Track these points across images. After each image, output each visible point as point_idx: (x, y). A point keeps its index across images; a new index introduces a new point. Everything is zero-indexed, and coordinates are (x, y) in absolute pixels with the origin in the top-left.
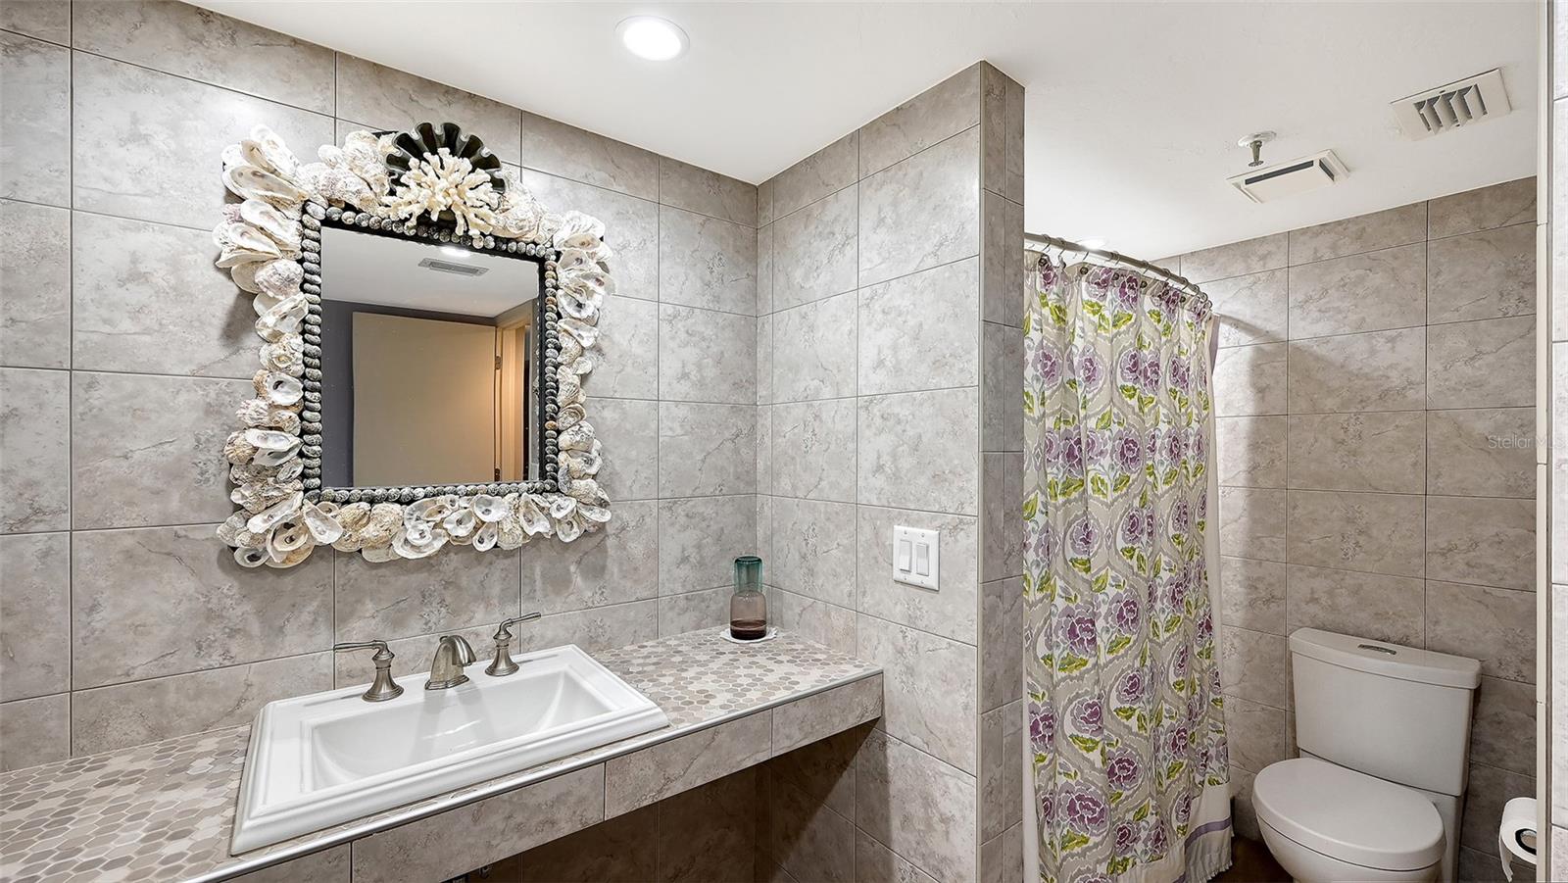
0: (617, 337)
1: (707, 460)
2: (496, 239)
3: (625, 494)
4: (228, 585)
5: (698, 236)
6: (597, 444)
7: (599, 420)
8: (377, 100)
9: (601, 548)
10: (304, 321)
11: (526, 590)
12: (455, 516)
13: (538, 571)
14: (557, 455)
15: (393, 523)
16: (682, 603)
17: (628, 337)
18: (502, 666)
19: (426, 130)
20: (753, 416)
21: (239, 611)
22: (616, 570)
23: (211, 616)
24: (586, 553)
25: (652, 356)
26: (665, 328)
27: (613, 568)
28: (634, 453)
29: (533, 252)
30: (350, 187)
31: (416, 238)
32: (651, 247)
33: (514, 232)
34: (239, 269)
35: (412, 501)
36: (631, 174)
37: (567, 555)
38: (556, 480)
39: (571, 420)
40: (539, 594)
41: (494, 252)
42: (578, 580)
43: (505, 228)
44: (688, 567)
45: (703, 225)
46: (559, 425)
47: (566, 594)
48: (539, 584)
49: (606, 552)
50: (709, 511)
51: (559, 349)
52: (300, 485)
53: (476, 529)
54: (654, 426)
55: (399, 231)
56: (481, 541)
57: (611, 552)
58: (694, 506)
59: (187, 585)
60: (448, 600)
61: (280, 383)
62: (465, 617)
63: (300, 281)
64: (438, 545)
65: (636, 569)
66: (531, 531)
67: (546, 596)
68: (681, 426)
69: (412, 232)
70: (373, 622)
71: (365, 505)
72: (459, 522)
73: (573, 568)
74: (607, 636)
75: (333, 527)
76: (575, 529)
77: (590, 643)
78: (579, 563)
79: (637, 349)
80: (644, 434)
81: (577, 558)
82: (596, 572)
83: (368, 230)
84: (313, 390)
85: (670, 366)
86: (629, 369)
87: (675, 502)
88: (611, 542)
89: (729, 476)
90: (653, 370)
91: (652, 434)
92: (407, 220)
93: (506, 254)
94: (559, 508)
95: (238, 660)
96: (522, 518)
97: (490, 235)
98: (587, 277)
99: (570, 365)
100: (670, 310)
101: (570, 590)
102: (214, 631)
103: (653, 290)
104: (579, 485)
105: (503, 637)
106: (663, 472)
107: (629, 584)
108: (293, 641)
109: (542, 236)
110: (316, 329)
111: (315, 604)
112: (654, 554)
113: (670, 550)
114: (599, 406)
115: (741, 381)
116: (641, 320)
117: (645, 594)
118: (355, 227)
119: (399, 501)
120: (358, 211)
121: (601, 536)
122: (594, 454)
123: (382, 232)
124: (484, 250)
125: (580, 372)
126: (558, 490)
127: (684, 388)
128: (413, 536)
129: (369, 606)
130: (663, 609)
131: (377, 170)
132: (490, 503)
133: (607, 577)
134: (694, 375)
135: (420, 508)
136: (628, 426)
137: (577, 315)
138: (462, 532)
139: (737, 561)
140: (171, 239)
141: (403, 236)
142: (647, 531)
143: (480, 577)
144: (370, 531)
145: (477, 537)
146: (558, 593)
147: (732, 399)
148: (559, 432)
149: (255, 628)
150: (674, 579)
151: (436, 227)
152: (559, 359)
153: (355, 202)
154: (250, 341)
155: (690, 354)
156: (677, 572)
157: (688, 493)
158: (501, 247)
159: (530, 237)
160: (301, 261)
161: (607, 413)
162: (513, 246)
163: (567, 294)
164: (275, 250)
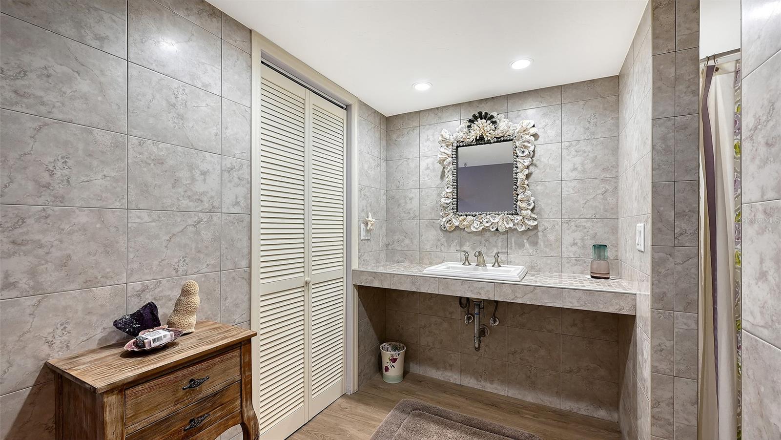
0: (542, 159)
1: (587, 203)
2: (497, 138)
3: (546, 216)
4: (441, 233)
5: (582, 110)
6: (533, 198)
7: (535, 190)
8: (469, 111)
9: (536, 235)
10: (453, 172)
11: (509, 246)
12: (486, 220)
13: (513, 240)
14: (517, 202)
15: (470, 221)
16: (573, 261)
17: (547, 158)
18: (496, 264)
19: (480, 113)
20: (616, 182)
21: (443, 240)
22: (542, 244)
23: (439, 240)
24: (530, 237)
25: (558, 164)
26: (565, 152)
27: (541, 243)
28: (550, 201)
29: (508, 139)
30: (461, 136)
31: (477, 145)
32: (558, 122)
33: (501, 135)
34: (442, 161)
35: (476, 216)
36: (549, 98)
37: (523, 236)
38: (516, 210)
39: (522, 191)
40: (513, 248)
41: (497, 142)
42: (527, 245)
43: (498, 134)
44: (576, 247)
45: (584, 105)
46: (518, 192)
47: (523, 250)
48: (513, 245)
49: (538, 237)
50: (588, 225)
51: (517, 167)
52: (452, 211)
53: (492, 224)
54: (559, 190)
55: (472, 144)
56: (493, 228)
57: (540, 237)
58: (579, 223)
59: (435, 233)
60: (486, 245)
61: (448, 187)
62: (491, 251)
63: (452, 162)
64: (481, 228)
65: (551, 245)
66: (508, 227)
67: (516, 249)
68: (573, 190)
69: (475, 143)
70: (468, 248)
71: (465, 217)
72: (487, 222)
73: (525, 241)
74: (539, 267)
75: (458, 221)
76: (524, 227)
77: (532, 268)
78: (527, 240)
79: (551, 162)
80: (555, 194)
81: (527, 238)
82: (535, 244)
83: (466, 146)
84: (455, 188)
85: (567, 166)
86: (548, 170)
87: (570, 221)
88: (540, 234)
89: (600, 210)
90: (559, 169)
91: (559, 194)
92: (473, 141)
93: (500, 141)
94: (517, 219)
95: (443, 251)
96: (505, 223)
97: (495, 137)
98: (524, 142)
99: (521, 172)
100: (567, 144)
101: (525, 248)
102: (439, 244)
103: (559, 139)
104: (524, 212)
105: (496, 256)
106: (564, 208)
107: (548, 250)
108: (453, 249)
109: (510, 132)
110: (455, 173)
111: (457, 241)
112: (559, 240)
113: (567, 239)
114: (535, 185)
115: (608, 167)
116: (553, 151)
117: (555, 255)
118: (463, 146)
119: (472, 216)
120: (463, 142)
121: (536, 231)
122: (531, 201)
123: (469, 145)
124: (494, 142)
125: (525, 174)
126: (518, 214)
127: (574, 174)
128: (475, 225)
129: (468, 244)
130: (564, 262)
131: (466, 130)
132: (495, 217)
133: (538, 246)
134: (580, 168)
135: (478, 218)
136: (548, 191)
137: (522, 155)
138: (487, 225)
139: (594, 245)
140: (432, 159)
141: (474, 145)
142: (556, 231)
143: (495, 240)
144: (465, 223)
145: (491, 227)
146: (520, 249)
147: (603, 176)
148: (518, 195)
149: (446, 245)
150: (569, 252)
151: (480, 140)
152: (517, 171)
153: (462, 140)
154: (445, 179)
155: (578, 160)
156: (570, 249)
157: (577, 217)
158: (499, 140)
159: (507, 134)
160: (452, 158)
161: (538, 187)
162: (502, 139)
163: (519, 149)
164: (447, 157)
